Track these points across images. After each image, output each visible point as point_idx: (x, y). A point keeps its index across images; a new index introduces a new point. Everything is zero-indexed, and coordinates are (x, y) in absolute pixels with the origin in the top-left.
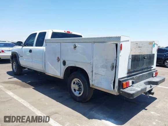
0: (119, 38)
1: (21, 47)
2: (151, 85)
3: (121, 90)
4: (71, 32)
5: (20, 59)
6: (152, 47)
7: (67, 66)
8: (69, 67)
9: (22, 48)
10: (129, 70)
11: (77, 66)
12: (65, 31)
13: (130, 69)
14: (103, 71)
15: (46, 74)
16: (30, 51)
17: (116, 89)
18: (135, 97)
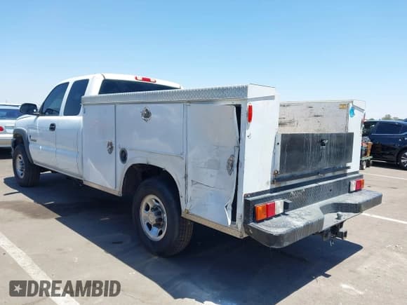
0: (243, 90)
1: (32, 118)
2: (340, 213)
3: (252, 224)
4: (152, 80)
5: (30, 146)
6: (347, 115)
7: (129, 164)
8: (134, 165)
9: (36, 118)
10: (275, 174)
11: (153, 163)
12: (136, 78)
13: (278, 170)
14: (212, 176)
15: (85, 183)
16: (53, 127)
17: (239, 223)
18: (286, 244)
